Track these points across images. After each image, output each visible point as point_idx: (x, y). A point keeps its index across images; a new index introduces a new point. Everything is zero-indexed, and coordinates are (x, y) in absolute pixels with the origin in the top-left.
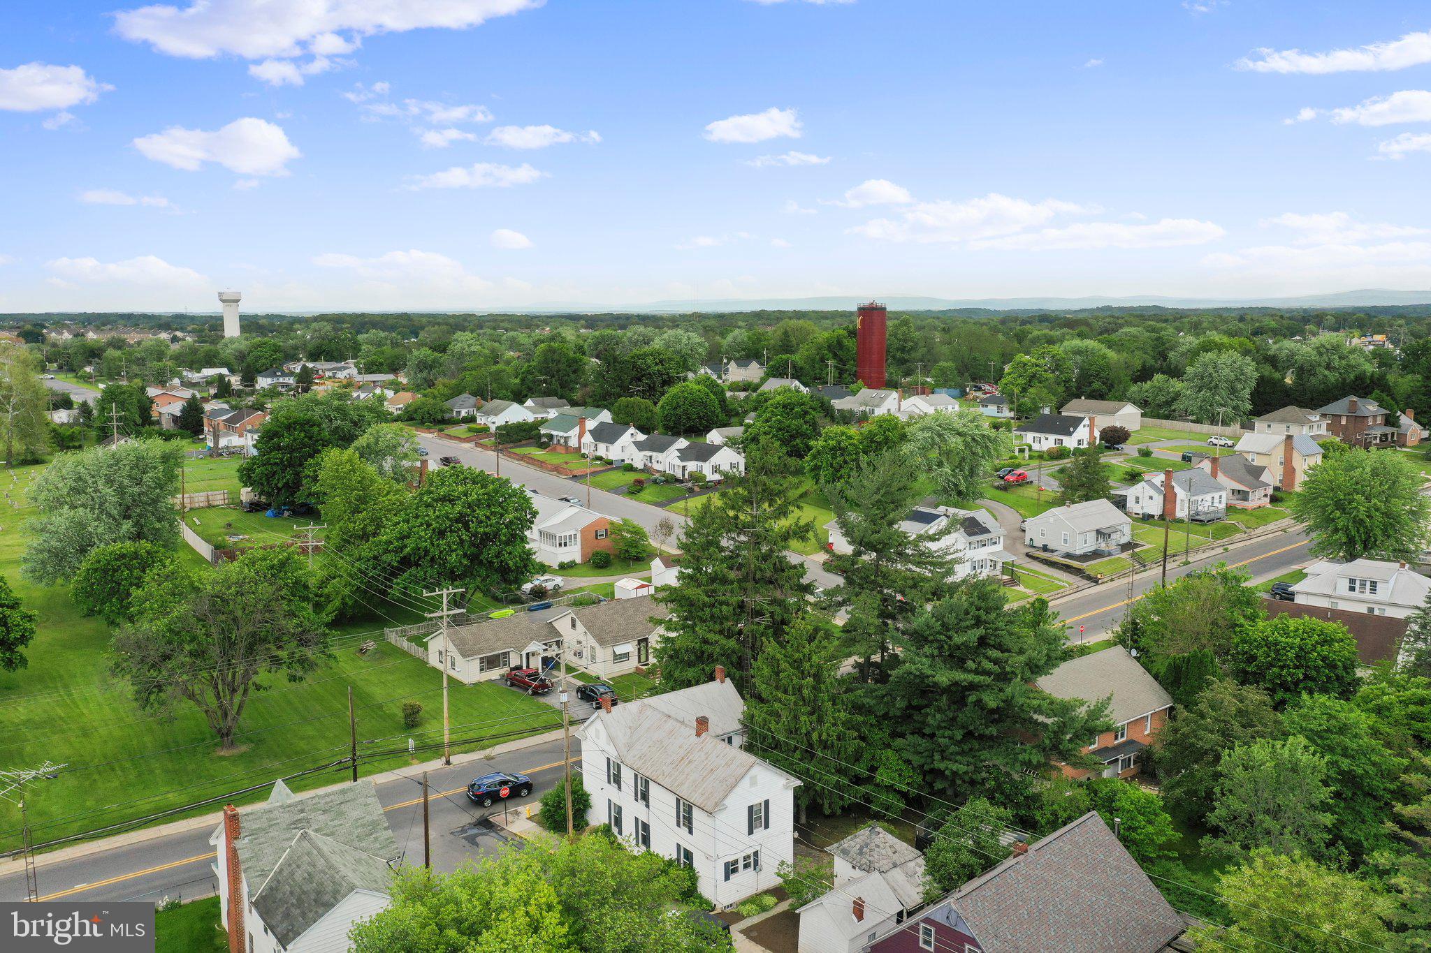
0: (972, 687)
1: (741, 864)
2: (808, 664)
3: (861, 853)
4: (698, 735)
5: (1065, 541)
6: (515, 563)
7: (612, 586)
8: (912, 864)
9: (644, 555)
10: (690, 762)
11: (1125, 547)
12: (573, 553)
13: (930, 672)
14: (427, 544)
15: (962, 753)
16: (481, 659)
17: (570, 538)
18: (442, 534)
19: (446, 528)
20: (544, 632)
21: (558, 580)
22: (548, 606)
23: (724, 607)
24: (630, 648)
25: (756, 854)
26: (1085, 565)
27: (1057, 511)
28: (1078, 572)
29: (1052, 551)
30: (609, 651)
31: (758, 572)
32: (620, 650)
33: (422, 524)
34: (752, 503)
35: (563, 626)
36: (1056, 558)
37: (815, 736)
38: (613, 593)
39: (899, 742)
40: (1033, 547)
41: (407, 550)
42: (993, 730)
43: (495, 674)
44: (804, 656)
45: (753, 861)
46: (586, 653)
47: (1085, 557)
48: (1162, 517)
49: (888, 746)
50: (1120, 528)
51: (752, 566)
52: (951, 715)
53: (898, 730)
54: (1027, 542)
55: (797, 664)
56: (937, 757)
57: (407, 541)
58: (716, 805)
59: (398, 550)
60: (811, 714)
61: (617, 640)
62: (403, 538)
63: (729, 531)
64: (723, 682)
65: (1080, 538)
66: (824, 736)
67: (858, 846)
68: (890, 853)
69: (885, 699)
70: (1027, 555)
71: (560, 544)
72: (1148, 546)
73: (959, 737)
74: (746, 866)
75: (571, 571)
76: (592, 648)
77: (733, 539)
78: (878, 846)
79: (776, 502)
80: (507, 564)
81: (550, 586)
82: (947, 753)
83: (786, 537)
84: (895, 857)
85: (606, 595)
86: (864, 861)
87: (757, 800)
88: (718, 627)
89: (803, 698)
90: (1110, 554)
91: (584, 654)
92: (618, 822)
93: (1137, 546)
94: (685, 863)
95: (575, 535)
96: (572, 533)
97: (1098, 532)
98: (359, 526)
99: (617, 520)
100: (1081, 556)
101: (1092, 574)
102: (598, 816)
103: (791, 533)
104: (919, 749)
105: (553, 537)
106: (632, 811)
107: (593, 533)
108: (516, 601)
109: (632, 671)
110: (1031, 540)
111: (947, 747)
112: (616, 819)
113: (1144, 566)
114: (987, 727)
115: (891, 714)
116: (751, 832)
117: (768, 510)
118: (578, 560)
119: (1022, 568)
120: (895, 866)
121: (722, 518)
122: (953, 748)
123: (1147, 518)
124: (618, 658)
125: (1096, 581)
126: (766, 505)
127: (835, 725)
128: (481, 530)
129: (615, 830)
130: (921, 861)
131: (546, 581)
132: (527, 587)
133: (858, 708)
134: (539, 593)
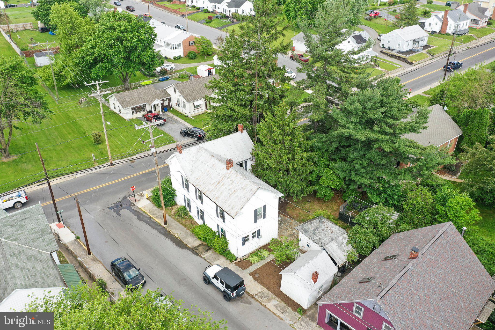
0: (377, 140)
1: (251, 236)
2: (288, 128)
3: (314, 233)
4: (228, 169)
5: (399, 45)
6: (147, 60)
7: (196, 68)
8: (341, 238)
9: (211, 53)
10: (223, 185)
11: (425, 47)
12: (180, 52)
13: (354, 133)
14: (104, 52)
15: (366, 173)
16: (132, 108)
17: (178, 45)
18: (111, 46)
19: (112, 44)
20: (162, 93)
21: (173, 65)
22: (167, 79)
23: (242, 92)
24: (202, 102)
25: (259, 231)
26: (407, 56)
27: (397, 31)
28: (404, 60)
29: (393, 50)
30: (191, 104)
31: (261, 73)
32: (197, 103)
33: (102, 41)
34: (257, 33)
35: (170, 91)
36: (393, 53)
37: (291, 166)
38: (196, 72)
39: (333, 165)
40: (384, 48)
41: (95, 55)
42: (384, 162)
43: (140, 115)
44: (285, 123)
45: (257, 234)
46: (182, 105)
47: (407, 53)
48: (440, 33)
49: (328, 166)
50: (424, 38)
51: (257, 69)
52: (362, 153)
53: (333, 157)
54: (381, 45)
55: (281, 128)
56: (353, 174)
57: (95, 50)
58: (237, 213)
59: (91, 54)
60: (289, 153)
61: (195, 99)
62: (93, 48)
63: (245, 49)
64: (242, 132)
65: (406, 44)
66: (295, 166)
67: (313, 229)
68: (330, 233)
69: (327, 143)
70: (381, 52)
71: (173, 48)
72: (434, 47)
73: (366, 165)
74: (253, 237)
75: (178, 61)
76: (184, 102)
77: (247, 53)
78: (323, 230)
79: (270, 32)
80: (143, 61)
81: (168, 68)
82: (359, 172)
83: (275, 52)
84: (332, 235)
85: (193, 73)
86: (316, 238)
87: (259, 206)
88: (239, 103)
89: (285, 146)
90: (418, 51)
91: (181, 105)
92: (189, 206)
93: (430, 47)
94: (222, 234)
95: (180, 44)
96: (179, 43)
97: (414, 40)
98: (73, 42)
99: (198, 36)
100: (405, 52)
101: (411, 61)
102: (180, 201)
103: (279, 50)
104: (344, 169)
105: (170, 45)
106: (195, 203)
107: (188, 43)
108: (154, 76)
109: (203, 112)
110: (383, 44)
111: (359, 169)
112: (188, 204)
113: (433, 56)
114: (381, 159)
115: (329, 150)
116: (256, 221)
117: (266, 37)
118: (182, 56)
119: (380, 59)
120: (332, 239)
121: (241, 42)
122: (363, 170)
123: (433, 33)
124: (195, 107)
125: (411, 64)
126: (265, 34)
127: (301, 159)
128: (129, 45)
129: (188, 209)
130: (345, 236)
131: (167, 66)
132: (158, 69)
133: (312, 149)
134: (164, 72)
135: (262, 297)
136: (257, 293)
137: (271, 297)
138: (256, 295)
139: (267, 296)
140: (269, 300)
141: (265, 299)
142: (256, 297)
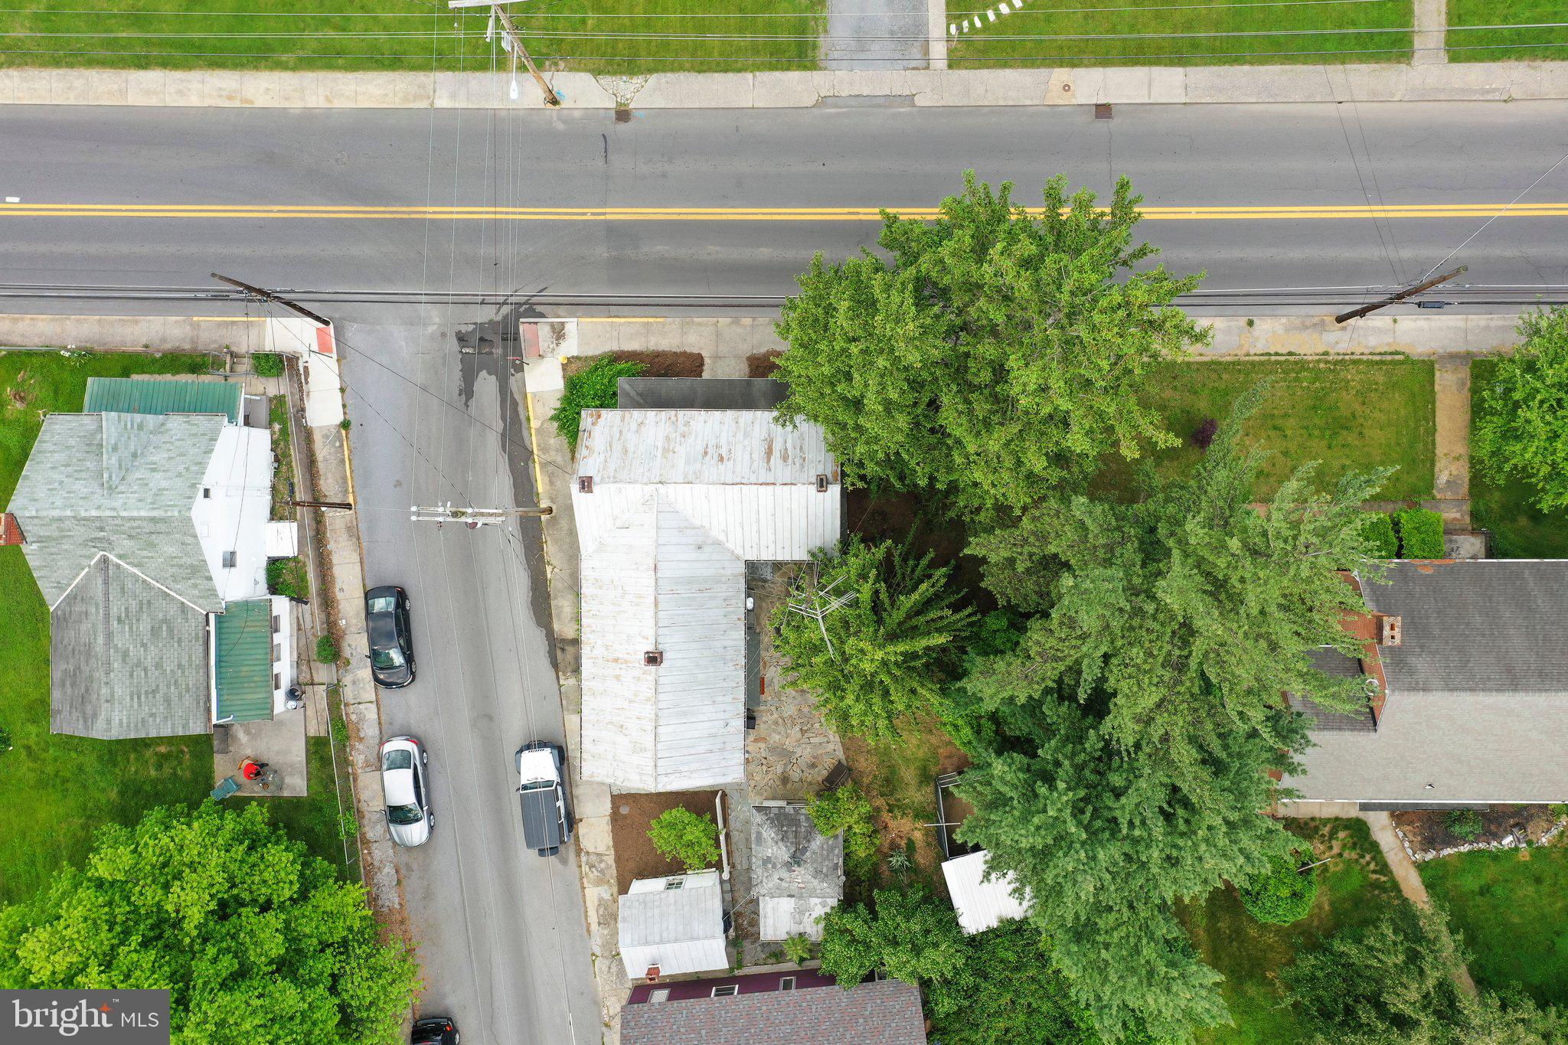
135: (594, 866)
136: (591, 850)
137: (608, 877)
138: (588, 852)
139: (602, 872)
140: (599, 882)
141: (596, 873)
142: (584, 859)
